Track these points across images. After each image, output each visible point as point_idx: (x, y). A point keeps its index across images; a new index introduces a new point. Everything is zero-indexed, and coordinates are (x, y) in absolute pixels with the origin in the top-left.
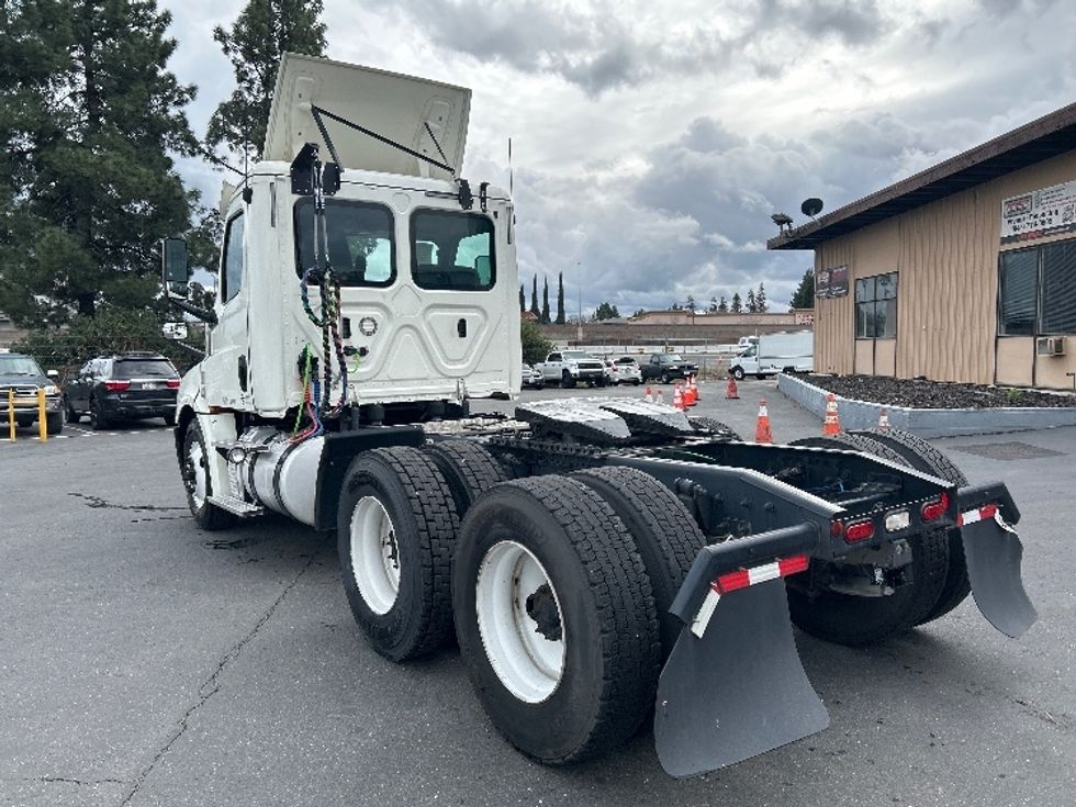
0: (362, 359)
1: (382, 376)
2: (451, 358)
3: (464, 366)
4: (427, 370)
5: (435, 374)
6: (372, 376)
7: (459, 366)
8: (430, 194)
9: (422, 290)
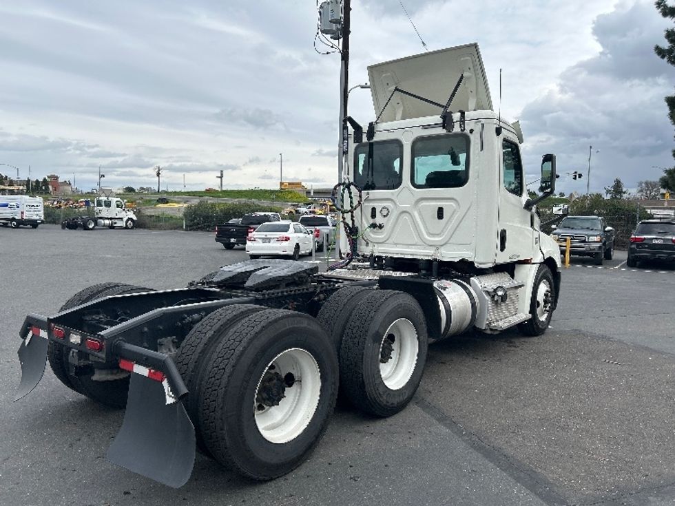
0: (380, 231)
1: (390, 241)
2: (431, 232)
3: (441, 238)
4: (416, 240)
5: (421, 243)
6: (384, 240)
7: (437, 239)
8: (425, 127)
9: (415, 189)
